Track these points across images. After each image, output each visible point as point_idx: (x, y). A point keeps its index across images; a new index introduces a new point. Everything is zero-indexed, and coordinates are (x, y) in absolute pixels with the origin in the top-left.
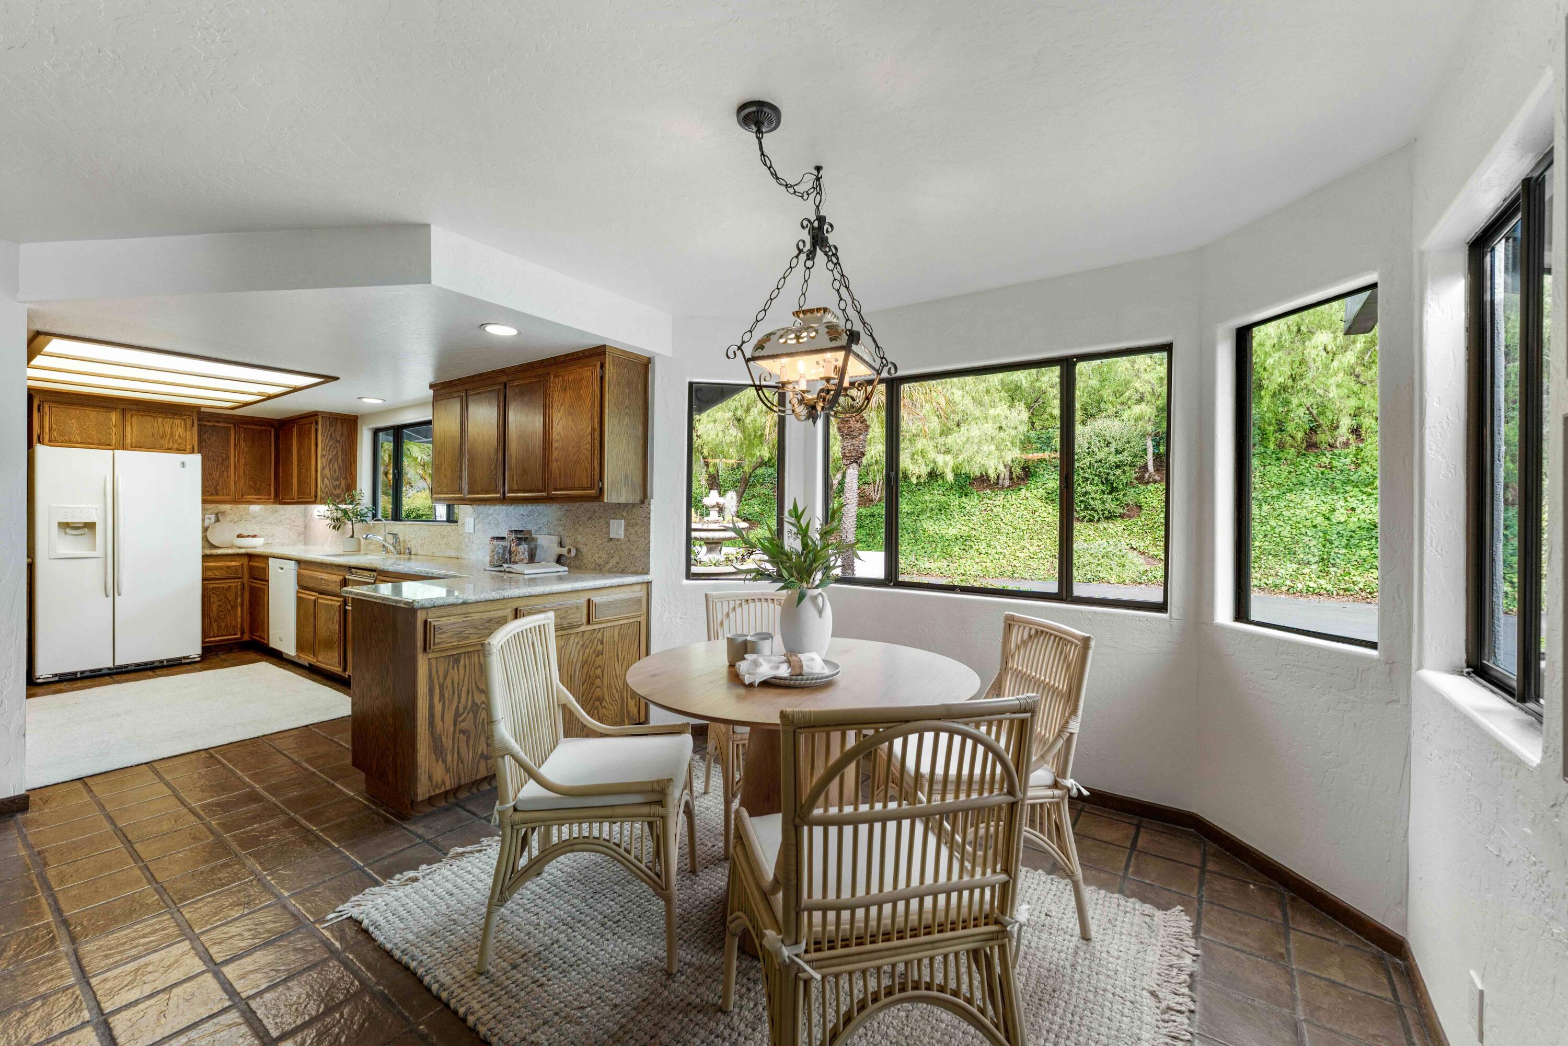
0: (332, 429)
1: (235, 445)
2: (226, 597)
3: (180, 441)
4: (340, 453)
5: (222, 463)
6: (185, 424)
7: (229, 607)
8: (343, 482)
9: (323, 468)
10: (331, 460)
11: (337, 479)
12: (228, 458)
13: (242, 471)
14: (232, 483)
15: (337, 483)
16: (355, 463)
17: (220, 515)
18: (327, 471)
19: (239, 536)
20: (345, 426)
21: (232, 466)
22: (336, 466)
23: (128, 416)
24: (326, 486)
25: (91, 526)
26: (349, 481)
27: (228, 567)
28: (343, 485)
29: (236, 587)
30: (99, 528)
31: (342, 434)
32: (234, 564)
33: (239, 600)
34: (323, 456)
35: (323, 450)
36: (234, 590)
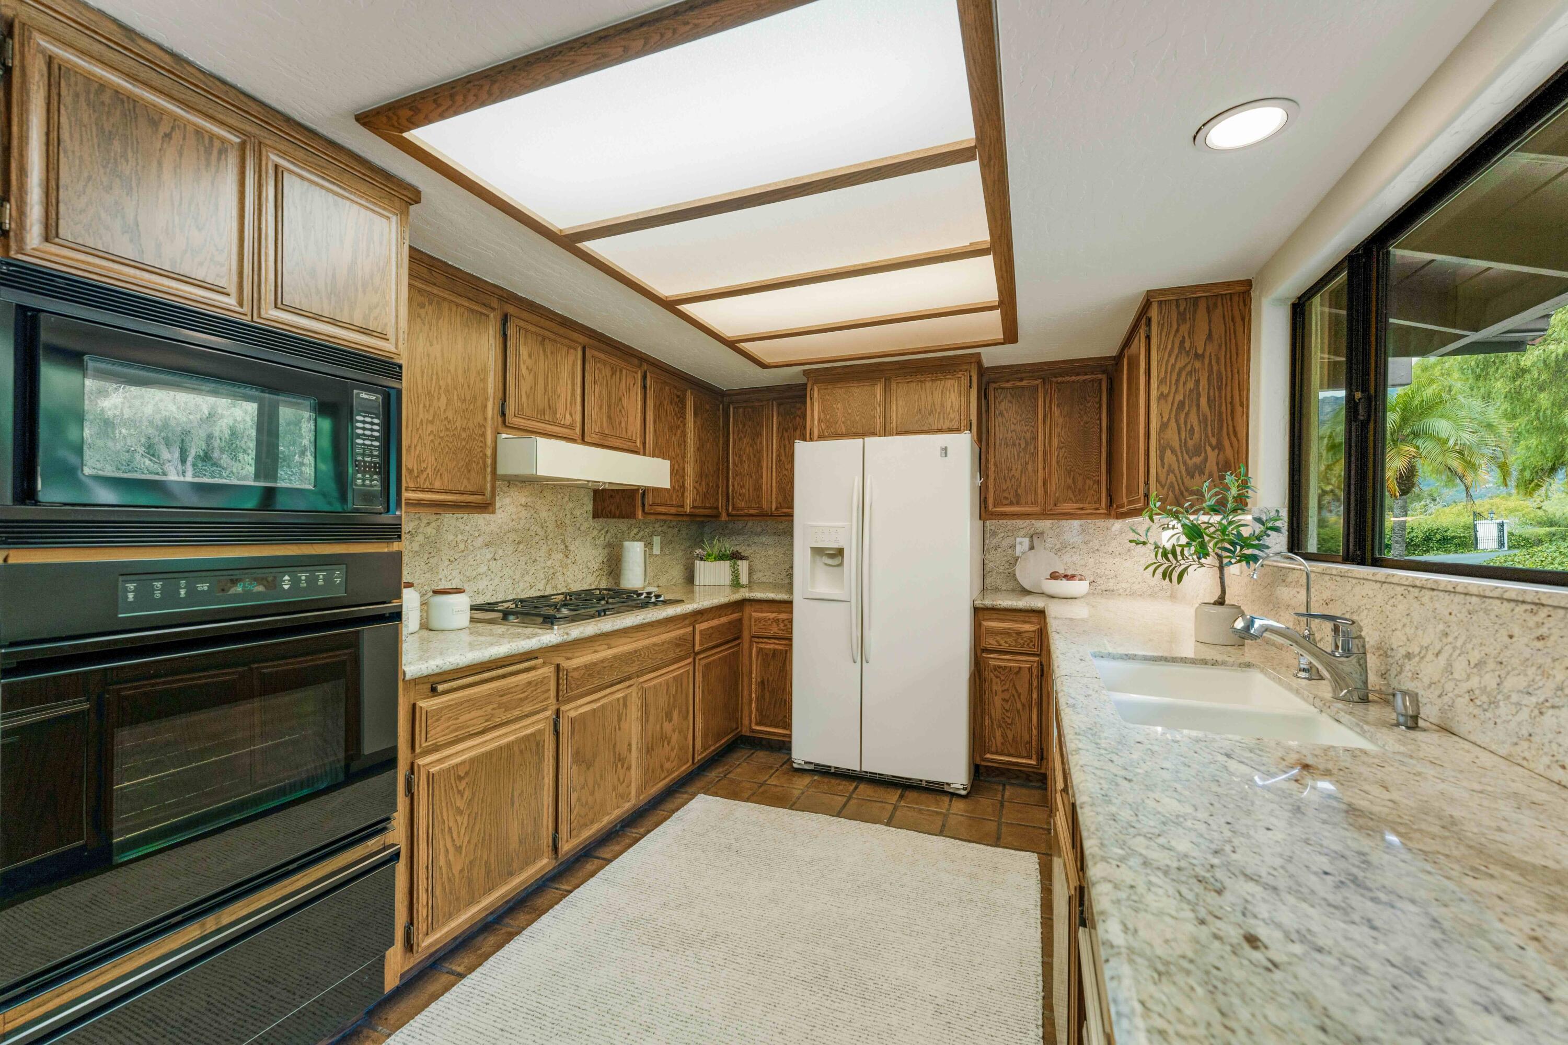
0: (1184, 329)
1: (1045, 415)
2: (1014, 686)
3: (952, 416)
4: (1204, 383)
5: (1025, 449)
6: (959, 385)
7: (1019, 706)
8: (1212, 455)
9: (1164, 427)
10: (1182, 404)
11: (1197, 451)
12: (1035, 438)
13: (1054, 459)
14: (1040, 483)
15: (1197, 460)
16: (1245, 404)
17: (1035, 538)
18: (1172, 434)
19: (1054, 576)
20: (1217, 314)
21: (1040, 454)
22: (1194, 419)
23: (894, 386)
24: (1170, 471)
25: (840, 552)
26: (1229, 452)
27: (1019, 633)
28: (1211, 465)
29: (1030, 670)
30: (850, 557)
31: (1210, 337)
32: (1027, 627)
33: (1035, 696)
34: (1162, 397)
35: (1162, 382)
36: (1025, 675)
